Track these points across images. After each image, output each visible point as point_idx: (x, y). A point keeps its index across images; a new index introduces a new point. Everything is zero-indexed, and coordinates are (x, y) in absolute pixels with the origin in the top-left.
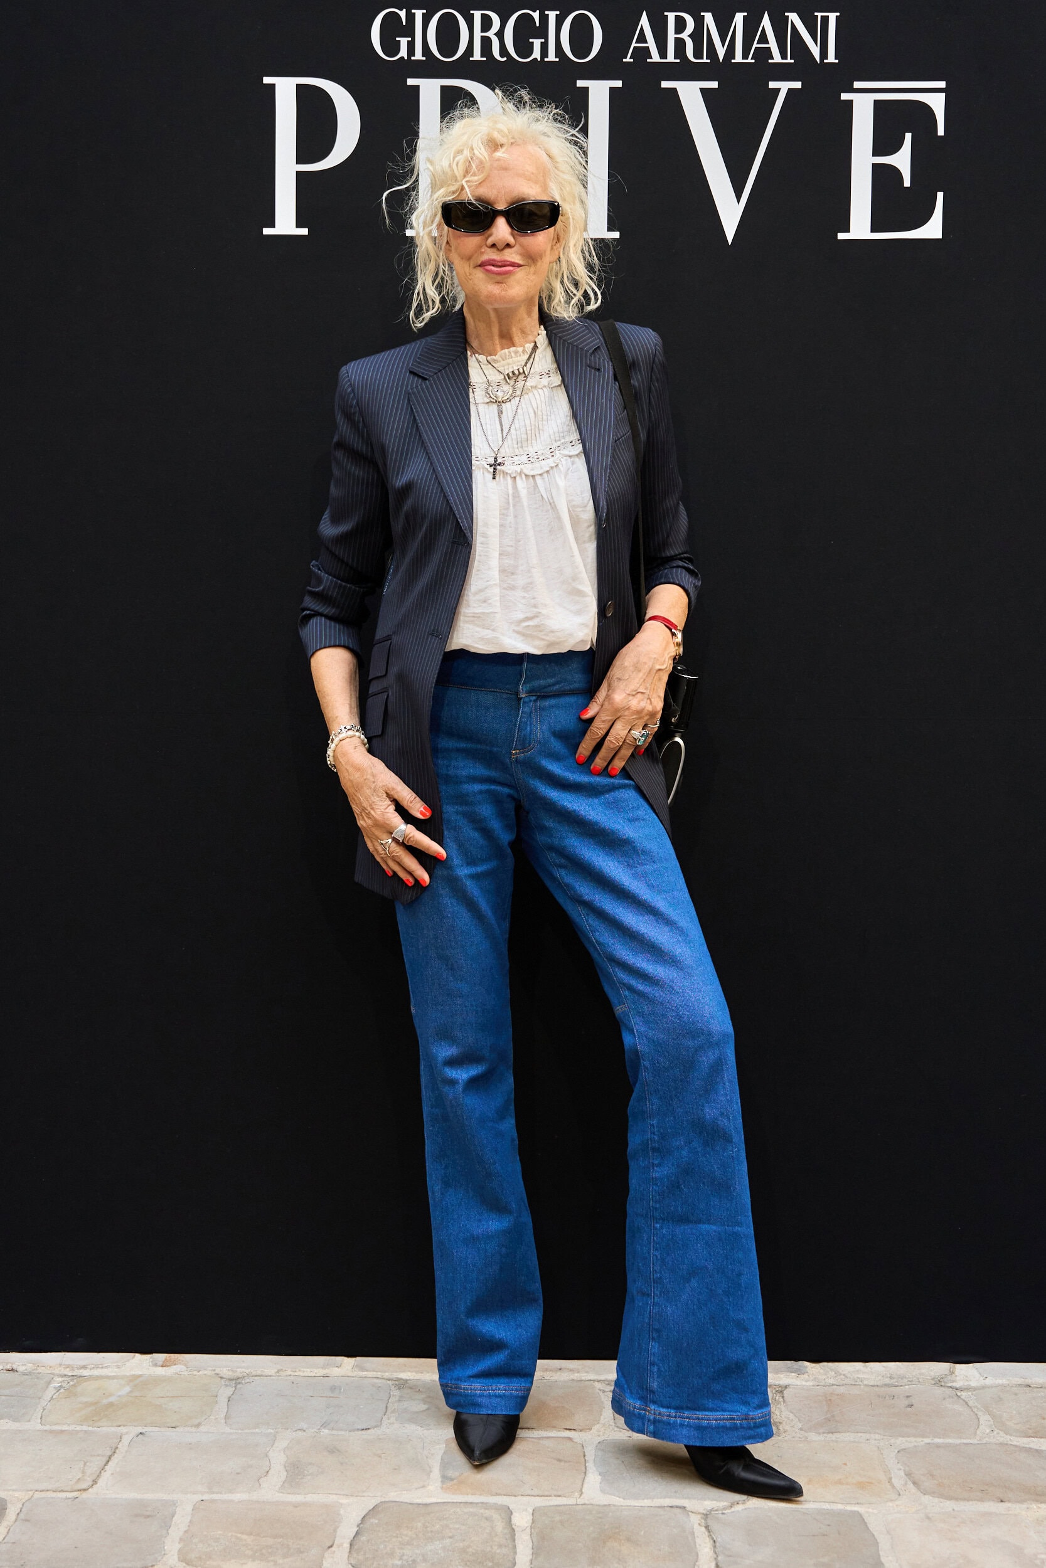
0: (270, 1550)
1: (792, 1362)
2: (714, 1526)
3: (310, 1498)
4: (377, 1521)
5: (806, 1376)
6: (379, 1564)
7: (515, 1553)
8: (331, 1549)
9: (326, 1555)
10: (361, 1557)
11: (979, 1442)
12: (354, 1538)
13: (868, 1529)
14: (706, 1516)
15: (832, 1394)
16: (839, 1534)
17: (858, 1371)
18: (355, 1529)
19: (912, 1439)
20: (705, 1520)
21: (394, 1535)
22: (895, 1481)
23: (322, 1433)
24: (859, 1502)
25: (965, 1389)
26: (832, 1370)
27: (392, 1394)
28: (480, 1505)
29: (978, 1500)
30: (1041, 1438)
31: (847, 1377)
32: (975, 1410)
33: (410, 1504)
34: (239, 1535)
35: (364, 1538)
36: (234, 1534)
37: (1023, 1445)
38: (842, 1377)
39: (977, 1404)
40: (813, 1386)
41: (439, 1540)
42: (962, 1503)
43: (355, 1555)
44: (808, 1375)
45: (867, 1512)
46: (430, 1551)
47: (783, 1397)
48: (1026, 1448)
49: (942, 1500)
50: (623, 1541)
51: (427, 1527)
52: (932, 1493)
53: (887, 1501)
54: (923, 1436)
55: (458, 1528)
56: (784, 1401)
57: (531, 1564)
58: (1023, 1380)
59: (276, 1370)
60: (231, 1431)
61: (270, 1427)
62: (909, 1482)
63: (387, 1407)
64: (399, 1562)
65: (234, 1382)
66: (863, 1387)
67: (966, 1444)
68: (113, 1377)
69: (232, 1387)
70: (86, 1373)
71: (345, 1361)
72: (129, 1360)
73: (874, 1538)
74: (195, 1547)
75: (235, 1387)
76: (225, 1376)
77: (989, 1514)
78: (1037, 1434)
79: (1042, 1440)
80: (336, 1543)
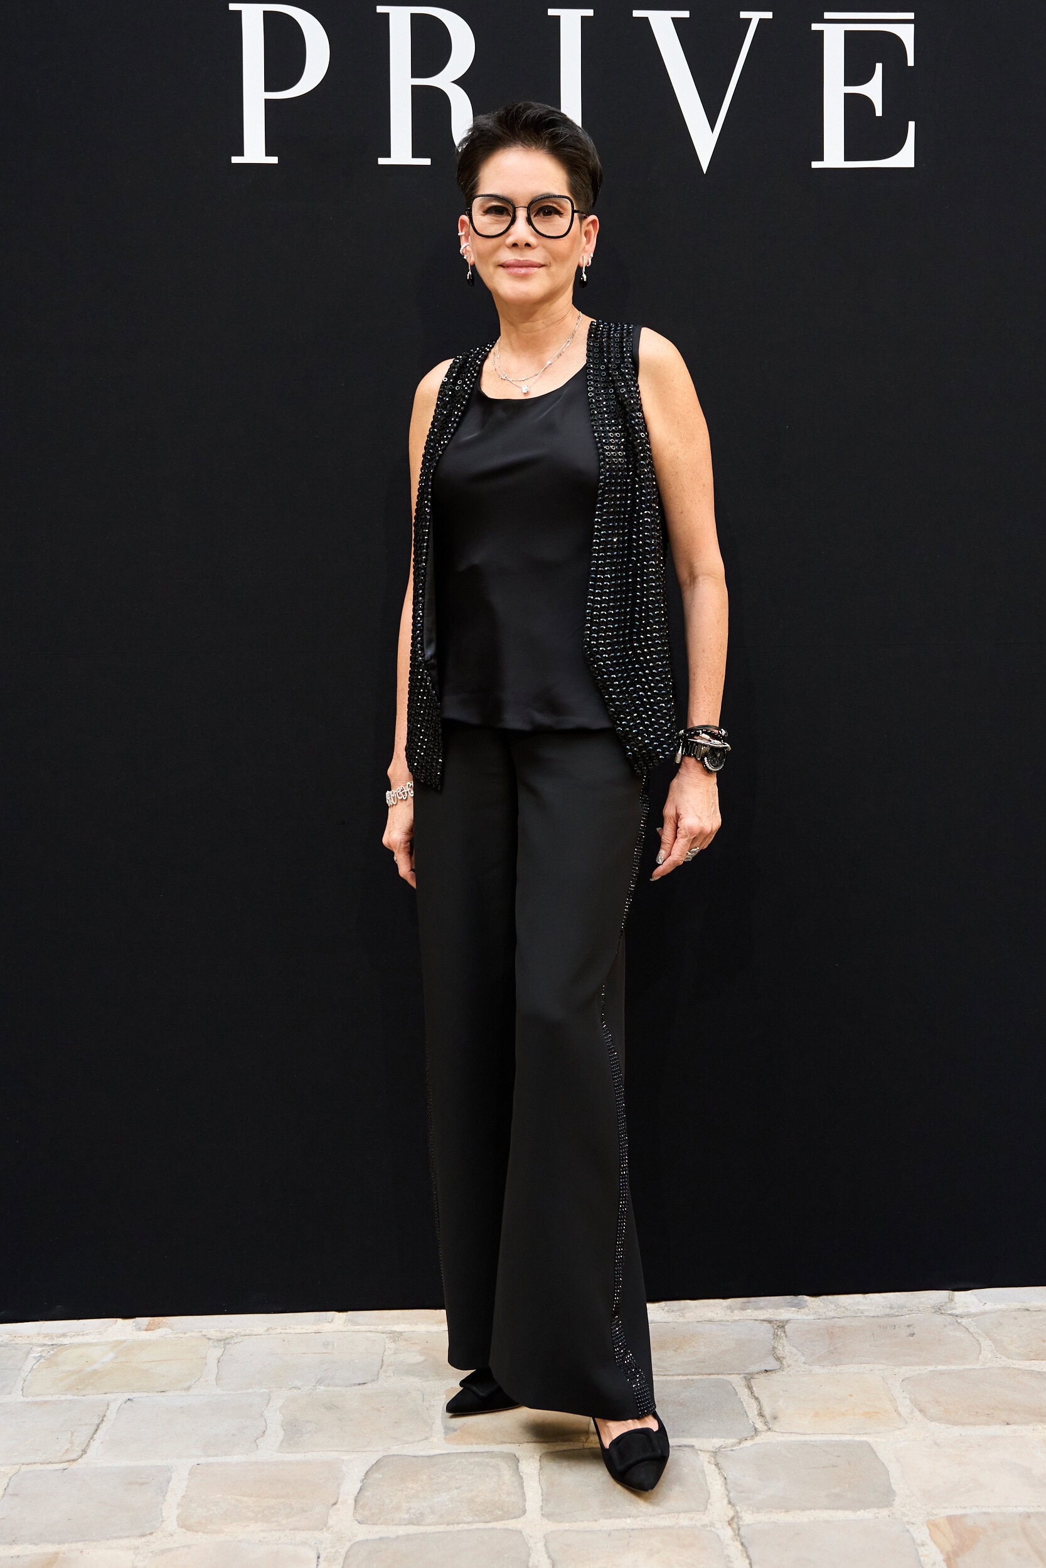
0: (273, 1511)
1: (792, 1296)
2: (724, 1463)
3: (309, 1456)
4: (381, 1476)
5: (806, 1310)
6: (386, 1519)
7: (525, 1500)
8: (336, 1506)
9: (331, 1512)
10: (367, 1513)
11: (984, 1367)
12: (358, 1494)
13: (877, 1458)
14: (715, 1453)
15: (833, 1326)
16: (849, 1464)
17: (858, 1302)
18: (359, 1485)
19: (917, 1368)
20: (715, 1458)
21: (400, 1488)
22: (901, 1409)
23: (318, 1390)
24: (867, 1431)
25: (965, 1316)
26: (831, 1303)
27: (387, 1347)
28: (485, 1454)
29: (984, 1424)
30: (1043, 1360)
31: (847, 1309)
32: (976, 1336)
33: (415, 1457)
34: (239, 1498)
35: (368, 1493)
36: (234, 1496)
37: (1028, 1368)
38: (843, 1309)
39: (977, 1330)
40: (814, 1319)
41: (446, 1491)
42: (969, 1428)
43: (360, 1511)
44: (809, 1310)
45: (876, 1442)
46: (438, 1503)
47: (785, 1332)
48: (1028, 1370)
49: (949, 1426)
51: (432, 1480)
52: (939, 1420)
53: (895, 1430)
54: (926, 1364)
55: (464, 1479)
57: (542, 1510)
58: (1021, 1304)
59: (266, 1329)
60: (224, 1392)
61: (264, 1387)
62: (916, 1410)
63: (383, 1361)
64: (406, 1516)
65: (223, 1343)
66: (863, 1318)
67: (971, 1370)
68: (96, 1344)
69: (221, 1348)
70: (66, 1341)
71: (336, 1316)
72: (110, 1326)
73: (885, 1467)
74: (194, 1512)
75: (224, 1347)
76: (212, 1338)
77: (996, 1437)
78: (1038, 1357)
79: (1043, 1362)
80: (340, 1499)
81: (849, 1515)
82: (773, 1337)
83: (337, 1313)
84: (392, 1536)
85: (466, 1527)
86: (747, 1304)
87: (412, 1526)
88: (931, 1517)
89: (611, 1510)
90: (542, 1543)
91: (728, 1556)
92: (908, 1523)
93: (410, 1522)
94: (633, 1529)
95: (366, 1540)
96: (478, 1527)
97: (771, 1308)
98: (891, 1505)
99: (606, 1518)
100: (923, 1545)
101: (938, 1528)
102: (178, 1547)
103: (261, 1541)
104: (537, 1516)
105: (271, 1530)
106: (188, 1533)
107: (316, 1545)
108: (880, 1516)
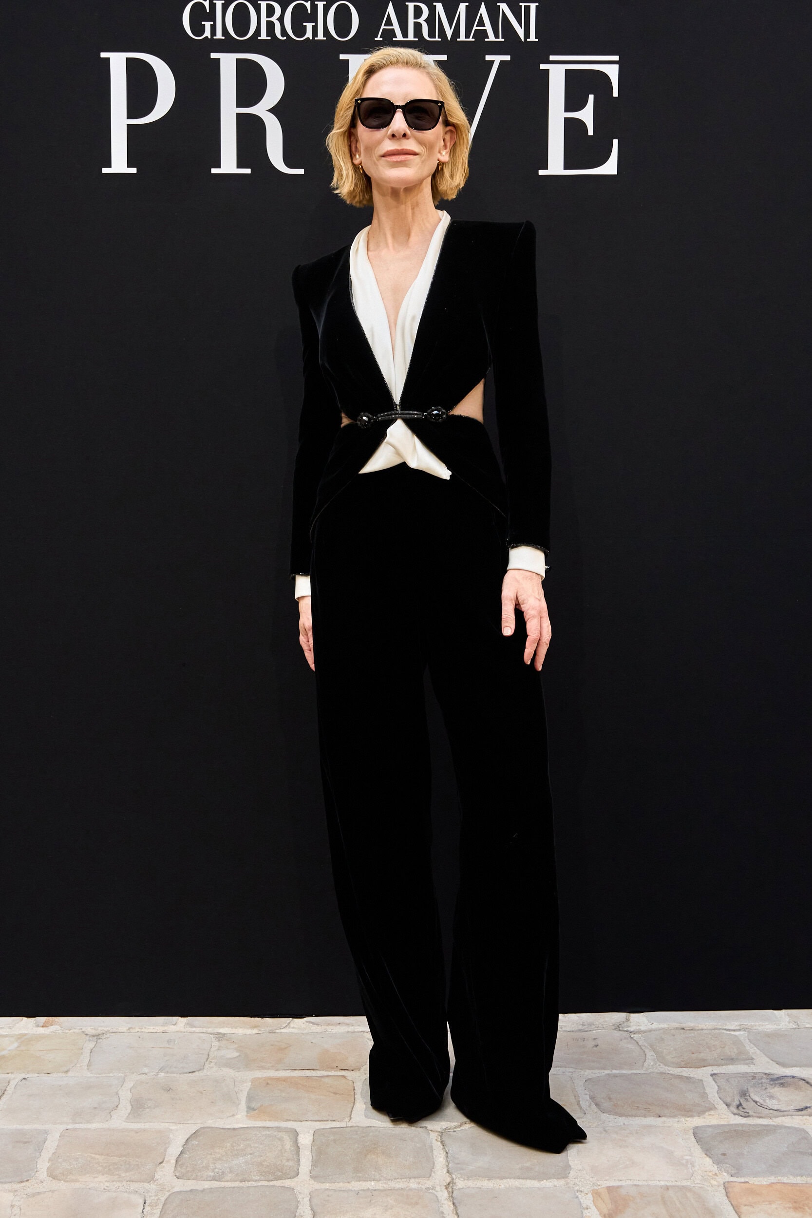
0: (115, 1166)
2: (447, 1141)
3: (148, 1126)
4: (197, 1143)
6: (197, 1176)
7: (299, 1165)
8: (161, 1164)
9: (158, 1169)
10: (183, 1171)
11: (646, 1072)
12: (179, 1155)
14: (442, 1133)
18: (180, 1149)
19: (597, 1071)
20: (442, 1136)
21: (209, 1153)
22: (583, 1103)
23: (159, 1076)
25: (636, 1032)
27: (213, 1044)
28: (275, 1128)
29: (642, 1116)
30: (690, 1068)
32: (643, 1048)
33: (223, 1129)
34: (93, 1155)
35: (187, 1155)
36: (89, 1154)
37: (678, 1074)
39: (645, 1044)
41: (242, 1156)
42: (630, 1118)
43: (179, 1169)
46: (236, 1165)
49: (616, 1117)
50: (379, 1154)
51: (234, 1147)
52: (609, 1112)
54: (604, 1069)
55: (257, 1147)
57: (311, 1173)
58: (679, 1024)
59: (127, 1027)
60: (92, 1075)
61: (121, 1072)
62: (593, 1104)
63: (208, 1055)
64: (212, 1174)
65: (96, 1038)
67: (636, 1074)
68: (6, 1036)
69: (94, 1042)
71: (179, 1020)
72: (18, 1023)
74: (60, 1165)
75: (96, 1042)
76: (89, 1034)
77: (650, 1126)
78: (687, 1065)
79: (691, 1069)
80: (166, 1159)
81: (535, 1184)
83: (180, 1018)
84: (200, 1188)
85: (254, 1184)
87: (216, 1182)
88: (595, 1187)
89: (360, 1175)
90: (308, 1198)
91: (443, 1212)
92: (578, 1191)
93: (214, 1179)
94: (375, 1190)
95: (181, 1191)
96: (263, 1184)
98: (567, 1177)
99: (357, 1181)
100: (587, 1209)
101: (599, 1196)
102: (45, 1192)
103: (104, 1189)
104: (307, 1177)
105: (113, 1181)
106: (54, 1181)
107: (144, 1194)
108: (558, 1185)
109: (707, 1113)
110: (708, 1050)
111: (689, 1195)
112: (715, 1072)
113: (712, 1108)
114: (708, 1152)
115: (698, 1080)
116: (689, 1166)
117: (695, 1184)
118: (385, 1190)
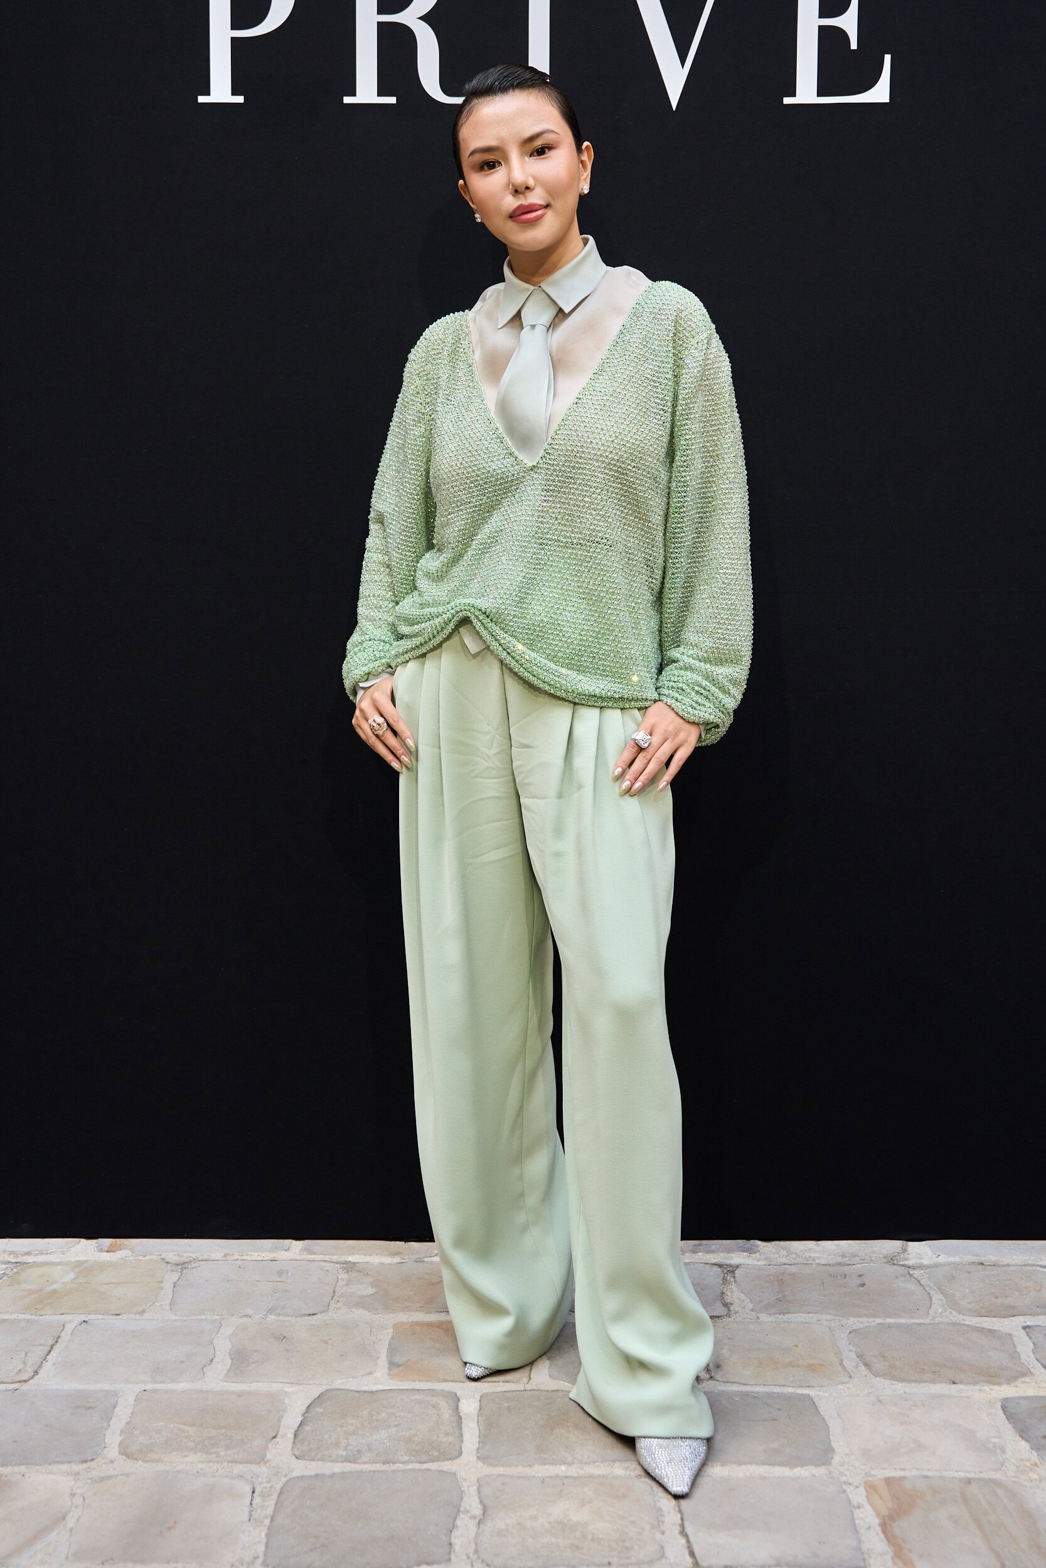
0: (213, 1442)
1: (744, 1241)
3: (254, 1387)
4: (322, 1410)
5: (757, 1255)
6: (323, 1455)
7: (462, 1441)
8: (275, 1439)
9: (270, 1446)
10: (305, 1448)
11: (933, 1322)
12: (298, 1428)
13: (819, 1413)
15: (783, 1273)
16: (790, 1418)
17: (810, 1249)
18: (300, 1419)
19: (865, 1320)
21: (339, 1424)
22: (846, 1363)
23: (268, 1319)
24: (809, 1384)
25: (917, 1267)
26: (784, 1249)
27: (339, 1277)
28: (427, 1391)
29: (930, 1382)
30: (994, 1317)
31: (799, 1256)
32: (927, 1289)
33: (357, 1391)
34: (182, 1426)
35: (309, 1427)
36: (176, 1425)
37: (978, 1325)
38: (794, 1256)
39: (929, 1283)
40: (765, 1265)
41: (384, 1429)
42: (913, 1384)
43: (299, 1446)
44: (760, 1255)
45: (818, 1396)
46: (376, 1441)
47: (734, 1277)
48: (979, 1327)
49: (894, 1382)
50: (571, 1428)
51: (372, 1416)
52: (884, 1375)
53: (838, 1384)
54: (874, 1316)
55: (404, 1416)
56: (735, 1282)
57: (478, 1452)
58: (974, 1258)
59: (223, 1254)
60: (176, 1318)
61: (215, 1313)
62: (861, 1364)
63: (334, 1292)
64: (344, 1453)
65: (180, 1267)
66: (814, 1266)
67: (919, 1324)
68: (57, 1264)
69: (178, 1272)
70: (29, 1259)
71: (293, 1244)
72: (73, 1246)
73: (825, 1422)
74: (136, 1439)
75: (181, 1272)
76: (170, 1261)
77: (941, 1396)
78: (990, 1313)
79: (994, 1319)
80: (280, 1433)
81: (785, 1472)
82: (722, 1282)
83: (294, 1241)
84: (328, 1472)
85: (401, 1466)
86: (699, 1247)
87: (349, 1464)
88: (869, 1478)
89: (546, 1456)
90: (475, 1488)
91: (660, 1509)
92: (845, 1483)
93: (347, 1460)
94: (566, 1477)
95: (302, 1476)
96: (413, 1468)
97: (722, 1252)
98: (829, 1463)
99: (541, 1464)
100: (859, 1507)
101: (875, 1490)
102: (117, 1475)
103: (198, 1472)
104: (473, 1459)
105: (209, 1462)
106: (128, 1461)
107: (252, 1479)
108: (817, 1475)
109: (1020, 1380)
110: (1017, 1293)
111: (999, 1491)
112: (1029, 1323)
113: (1026, 1373)
114: (1023, 1433)
115: (1006, 1334)
116: (998, 1451)
117: (1006, 1476)
118: (581, 1477)
